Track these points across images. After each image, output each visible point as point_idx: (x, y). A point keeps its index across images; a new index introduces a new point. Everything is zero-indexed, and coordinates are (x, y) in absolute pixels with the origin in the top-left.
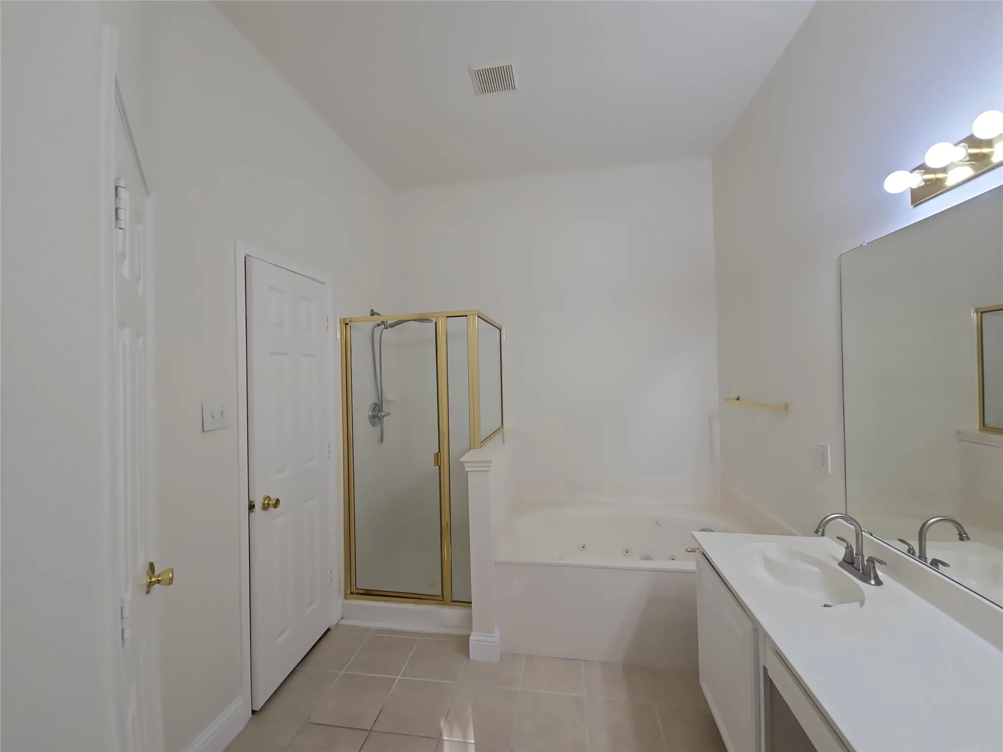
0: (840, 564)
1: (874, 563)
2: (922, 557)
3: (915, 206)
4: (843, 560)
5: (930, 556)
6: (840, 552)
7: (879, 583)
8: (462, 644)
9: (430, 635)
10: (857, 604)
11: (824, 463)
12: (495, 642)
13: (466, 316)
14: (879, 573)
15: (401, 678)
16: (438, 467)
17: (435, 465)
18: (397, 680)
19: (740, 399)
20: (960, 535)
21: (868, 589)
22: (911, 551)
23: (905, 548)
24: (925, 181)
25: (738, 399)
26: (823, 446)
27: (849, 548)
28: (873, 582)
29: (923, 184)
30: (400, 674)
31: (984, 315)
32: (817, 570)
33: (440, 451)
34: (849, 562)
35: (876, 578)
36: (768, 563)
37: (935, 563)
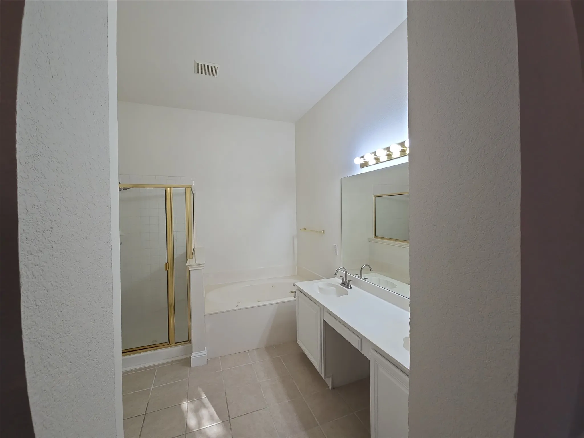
0: (341, 285)
1: (350, 281)
2: (361, 278)
3: (362, 168)
4: (342, 283)
5: (363, 278)
6: (341, 281)
7: (351, 288)
8: (187, 362)
9: (163, 364)
10: (346, 295)
11: (336, 252)
12: (206, 354)
13: (185, 188)
14: (351, 285)
15: (153, 387)
16: (167, 271)
17: (165, 270)
18: (152, 389)
19: (306, 229)
20: (370, 270)
21: (348, 290)
22: (359, 276)
23: (357, 276)
24: (364, 162)
25: (305, 229)
26: (335, 245)
27: (343, 279)
28: (350, 288)
29: (363, 162)
30: (152, 386)
31: (376, 198)
32: (334, 288)
33: (167, 262)
34: (343, 283)
35: (350, 286)
36: (320, 289)
37: (365, 279)
